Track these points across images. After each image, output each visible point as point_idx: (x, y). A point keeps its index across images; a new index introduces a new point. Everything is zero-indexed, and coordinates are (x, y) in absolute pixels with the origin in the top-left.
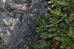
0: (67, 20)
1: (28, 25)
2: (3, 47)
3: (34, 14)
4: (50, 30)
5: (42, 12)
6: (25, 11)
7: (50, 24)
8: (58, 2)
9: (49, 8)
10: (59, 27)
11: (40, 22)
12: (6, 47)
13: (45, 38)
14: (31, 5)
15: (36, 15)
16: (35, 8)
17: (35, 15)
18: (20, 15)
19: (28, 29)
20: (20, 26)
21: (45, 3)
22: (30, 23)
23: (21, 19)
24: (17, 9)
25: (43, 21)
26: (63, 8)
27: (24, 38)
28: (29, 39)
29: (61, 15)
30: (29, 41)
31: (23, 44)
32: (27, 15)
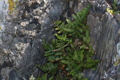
0: (72, 45)
1: (37, 49)
2: (15, 69)
3: (42, 40)
4: (57, 54)
5: (50, 38)
6: (35, 36)
7: (57, 48)
8: (64, 29)
9: (56, 34)
10: (65, 51)
11: (48, 47)
12: (18, 69)
13: (52, 61)
14: (40, 31)
15: (44, 40)
18: (30, 40)
19: (37, 53)
20: (31, 50)
21: (53, 30)
22: (39, 48)
23: (31, 44)
24: (28, 35)
25: (51, 46)
26: (68, 34)
27: (34, 61)
28: (38, 62)
29: (67, 40)
30: (38, 64)
31: (33, 66)
32: (36, 41)
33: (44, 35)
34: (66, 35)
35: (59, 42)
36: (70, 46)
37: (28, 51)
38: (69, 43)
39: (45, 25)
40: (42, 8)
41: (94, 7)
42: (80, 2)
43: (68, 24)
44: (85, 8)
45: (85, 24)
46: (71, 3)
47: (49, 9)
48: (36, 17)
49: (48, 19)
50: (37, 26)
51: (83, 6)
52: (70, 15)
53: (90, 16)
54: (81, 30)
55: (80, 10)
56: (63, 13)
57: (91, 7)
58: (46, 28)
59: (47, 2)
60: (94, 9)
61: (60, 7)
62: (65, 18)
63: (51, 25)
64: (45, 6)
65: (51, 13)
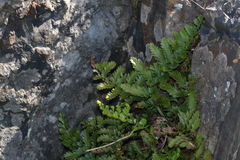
0: (146, 135)
1: (42, 144)
3: (58, 117)
5: (79, 112)
6: (35, 107)
7: (101, 143)
8: (123, 86)
9: (99, 102)
10: (125, 152)
11: (74, 139)
14: (51, 92)
15: (64, 118)
16: (61, 101)
17: (60, 119)
18: (21, 119)
19: (42, 155)
20: (22, 146)
21: (89, 89)
22: (47, 142)
23: (24, 128)
24: (15, 103)
25: (84, 135)
26: (135, 102)
29: (130, 121)
32: (40, 119)
33: (63, 104)
34: (127, 105)
36: (138, 139)
37: (14, 151)
38: (135, 129)
39: (68, 74)
40: (58, 22)
41: (213, 24)
42: (173, 8)
43: (134, 74)
44: (187, 27)
45: (186, 74)
46: (146, 10)
47: (81, 25)
48: (39, 48)
49: (76, 55)
50: (44, 77)
51: (182, 19)
52: (140, 47)
53: (199, 49)
54: (174, 92)
55: (171, 33)
56: (121, 40)
57: (206, 23)
58: (68, 82)
59: (74, 5)
60: (212, 31)
61: (113, 20)
62: (126, 53)
63: (85, 74)
64: (68, 17)
65: (84, 38)
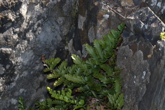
33: (21, 90)
34: (70, 90)
35: (54, 106)
38: (76, 107)
39: (25, 67)
40: (17, 30)
41: (132, 29)
42: (102, 17)
43: (74, 66)
44: (113, 31)
45: (113, 66)
46: (82, 20)
47: (34, 32)
48: (4, 49)
49: (31, 54)
50: (7, 70)
51: (109, 26)
52: (78, 47)
53: (122, 47)
54: (104, 80)
55: (101, 37)
56: (64, 42)
57: (126, 28)
58: (25, 73)
59: (29, 16)
60: (132, 34)
61: (58, 28)
62: (68, 51)
63: (37, 68)
64: (24, 25)
65: (37, 41)
